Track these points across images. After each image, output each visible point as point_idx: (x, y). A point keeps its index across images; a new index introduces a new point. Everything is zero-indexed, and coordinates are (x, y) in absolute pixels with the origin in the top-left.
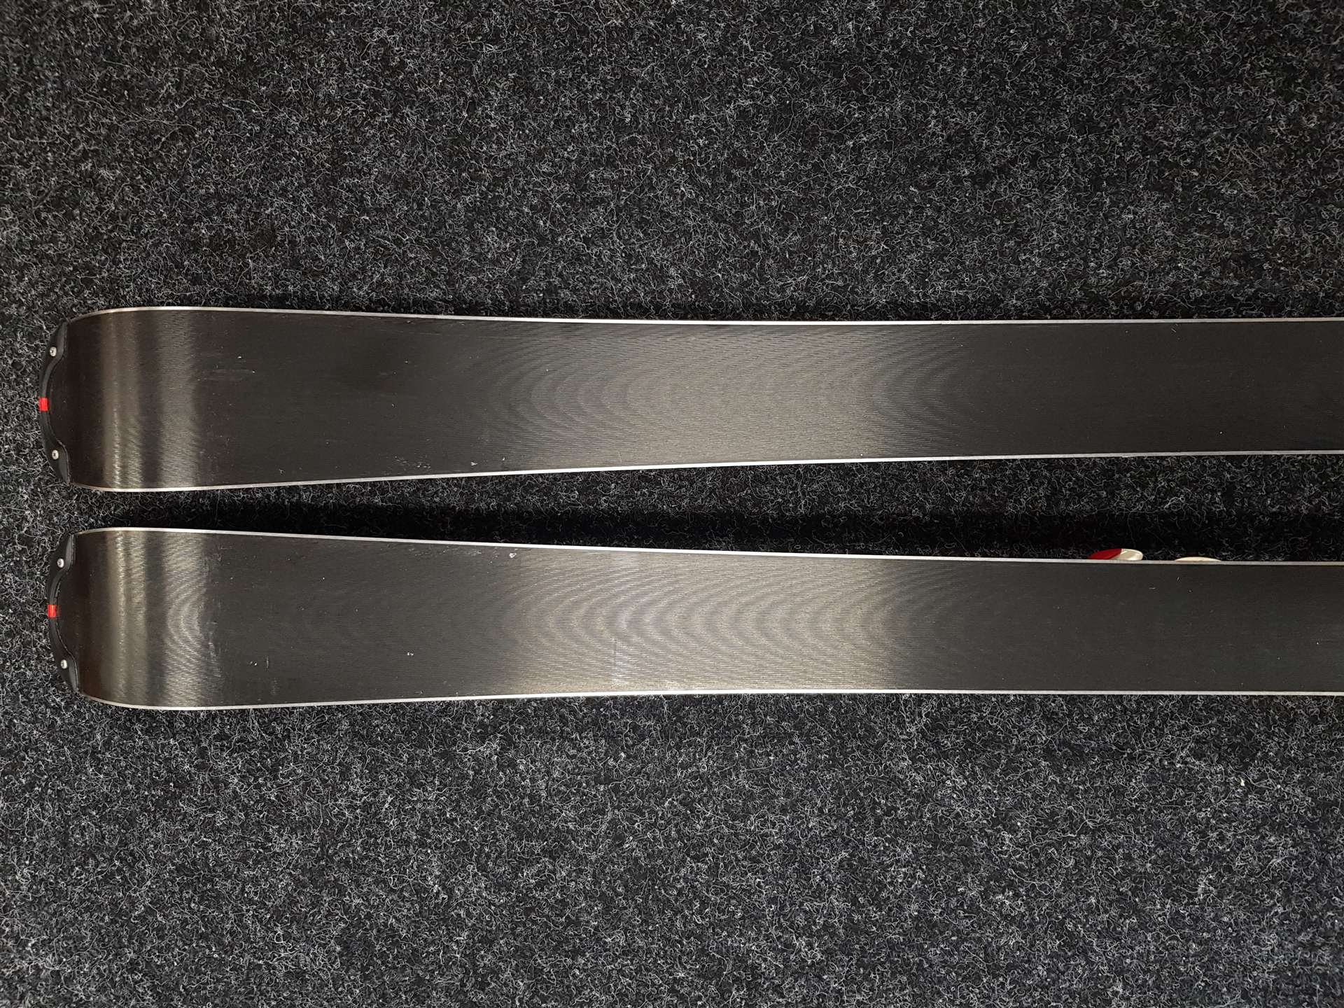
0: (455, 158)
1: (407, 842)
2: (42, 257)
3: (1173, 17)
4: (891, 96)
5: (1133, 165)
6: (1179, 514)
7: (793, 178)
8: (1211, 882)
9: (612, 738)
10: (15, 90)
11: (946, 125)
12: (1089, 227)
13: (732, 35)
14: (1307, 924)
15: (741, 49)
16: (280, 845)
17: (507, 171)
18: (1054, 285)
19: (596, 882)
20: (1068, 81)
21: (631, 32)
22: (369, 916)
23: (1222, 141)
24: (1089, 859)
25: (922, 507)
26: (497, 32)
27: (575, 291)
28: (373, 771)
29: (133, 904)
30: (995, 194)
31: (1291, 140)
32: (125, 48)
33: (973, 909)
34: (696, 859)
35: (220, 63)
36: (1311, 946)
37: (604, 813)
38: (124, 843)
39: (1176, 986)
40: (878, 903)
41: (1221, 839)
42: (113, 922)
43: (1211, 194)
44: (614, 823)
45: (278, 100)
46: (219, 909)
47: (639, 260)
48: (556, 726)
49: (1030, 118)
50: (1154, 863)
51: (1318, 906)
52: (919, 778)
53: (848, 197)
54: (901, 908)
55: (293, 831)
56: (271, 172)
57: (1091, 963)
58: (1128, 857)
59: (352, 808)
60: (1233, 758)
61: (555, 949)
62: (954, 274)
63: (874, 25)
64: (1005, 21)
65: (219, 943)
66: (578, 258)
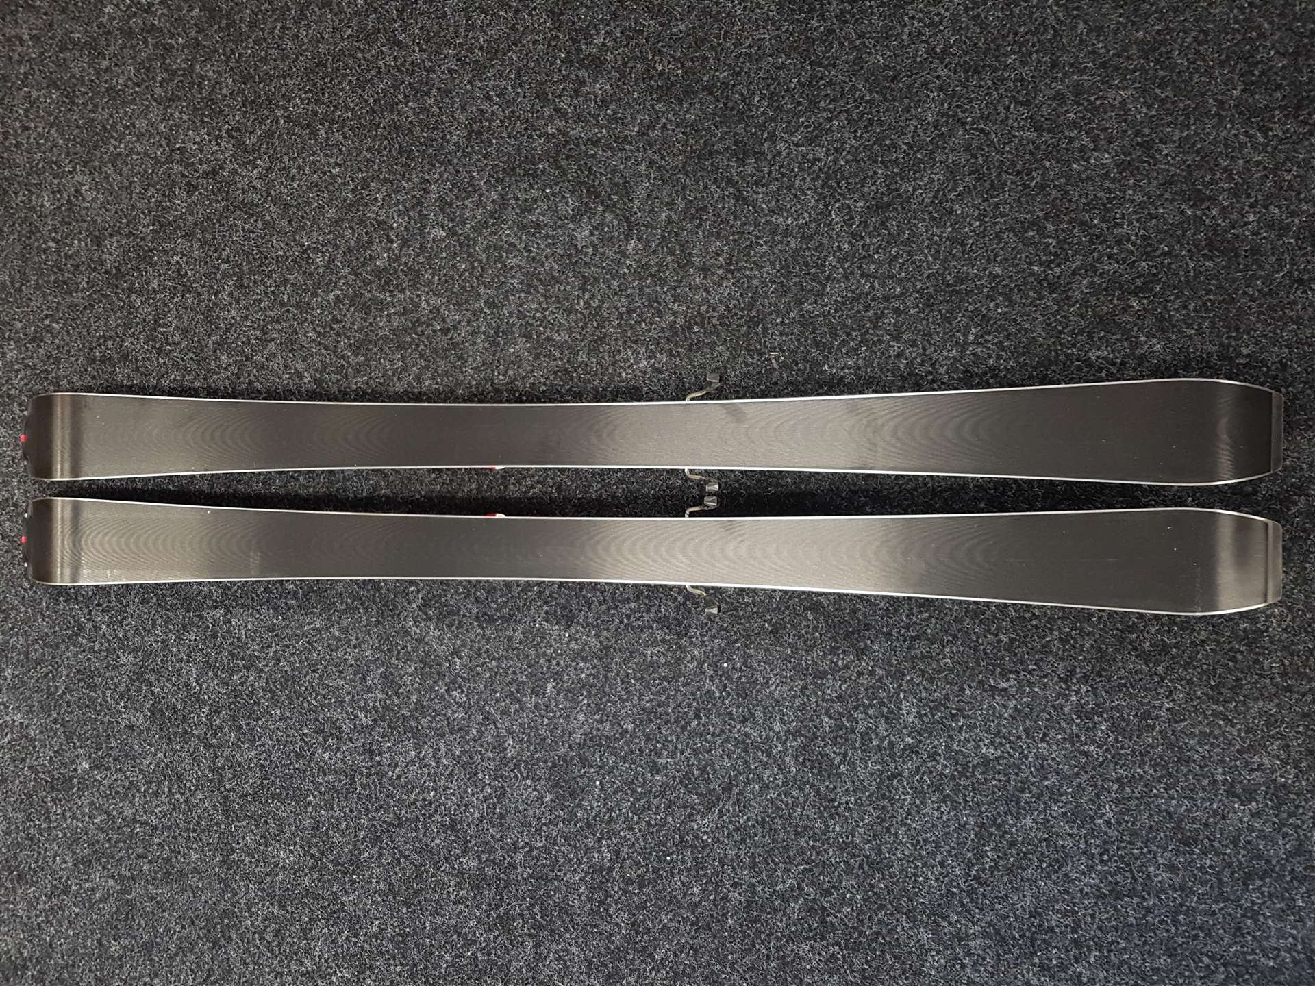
0: (209, 318)
1: (181, 660)
2: (27, 366)
3: (530, 251)
4: (404, 290)
5: (514, 325)
6: (536, 498)
7: (361, 329)
8: (553, 687)
9: (275, 609)
10: (17, 285)
11: (428, 304)
12: (494, 355)
13: (332, 260)
14: (599, 710)
15: (337, 266)
16: (123, 660)
17: (232, 325)
18: (479, 383)
19: (267, 683)
20: (484, 283)
21: (288, 258)
22: (163, 698)
23: (554, 313)
24: (496, 673)
25: (419, 492)
26: (228, 257)
27: (261, 383)
28: (167, 623)
29: (57, 688)
30: (451, 339)
31: (586, 312)
32: (65, 265)
33: (442, 699)
34: (314, 671)
35: (106, 272)
36: (601, 722)
37: (271, 647)
38: (53, 658)
39: (538, 741)
40: (397, 694)
41: (558, 664)
42: (48, 698)
43: (549, 339)
44: (276, 652)
45: (131, 290)
46: (95, 692)
47: (291, 368)
48: (249, 602)
49: (467, 301)
50: (526, 675)
51: (604, 700)
52: (418, 631)
53: (385, 339)
54: (409, 698)
55: (130, 653)
56: (127, 326)
57: (496, 727)
58: (514, 673)
59: (156, 642)
60: (563, 622)
61: (249, 717)
62: (432, 378)
63: (396, 255)
64: (455, 253)
65: (95, 710)
66: (263, 367)
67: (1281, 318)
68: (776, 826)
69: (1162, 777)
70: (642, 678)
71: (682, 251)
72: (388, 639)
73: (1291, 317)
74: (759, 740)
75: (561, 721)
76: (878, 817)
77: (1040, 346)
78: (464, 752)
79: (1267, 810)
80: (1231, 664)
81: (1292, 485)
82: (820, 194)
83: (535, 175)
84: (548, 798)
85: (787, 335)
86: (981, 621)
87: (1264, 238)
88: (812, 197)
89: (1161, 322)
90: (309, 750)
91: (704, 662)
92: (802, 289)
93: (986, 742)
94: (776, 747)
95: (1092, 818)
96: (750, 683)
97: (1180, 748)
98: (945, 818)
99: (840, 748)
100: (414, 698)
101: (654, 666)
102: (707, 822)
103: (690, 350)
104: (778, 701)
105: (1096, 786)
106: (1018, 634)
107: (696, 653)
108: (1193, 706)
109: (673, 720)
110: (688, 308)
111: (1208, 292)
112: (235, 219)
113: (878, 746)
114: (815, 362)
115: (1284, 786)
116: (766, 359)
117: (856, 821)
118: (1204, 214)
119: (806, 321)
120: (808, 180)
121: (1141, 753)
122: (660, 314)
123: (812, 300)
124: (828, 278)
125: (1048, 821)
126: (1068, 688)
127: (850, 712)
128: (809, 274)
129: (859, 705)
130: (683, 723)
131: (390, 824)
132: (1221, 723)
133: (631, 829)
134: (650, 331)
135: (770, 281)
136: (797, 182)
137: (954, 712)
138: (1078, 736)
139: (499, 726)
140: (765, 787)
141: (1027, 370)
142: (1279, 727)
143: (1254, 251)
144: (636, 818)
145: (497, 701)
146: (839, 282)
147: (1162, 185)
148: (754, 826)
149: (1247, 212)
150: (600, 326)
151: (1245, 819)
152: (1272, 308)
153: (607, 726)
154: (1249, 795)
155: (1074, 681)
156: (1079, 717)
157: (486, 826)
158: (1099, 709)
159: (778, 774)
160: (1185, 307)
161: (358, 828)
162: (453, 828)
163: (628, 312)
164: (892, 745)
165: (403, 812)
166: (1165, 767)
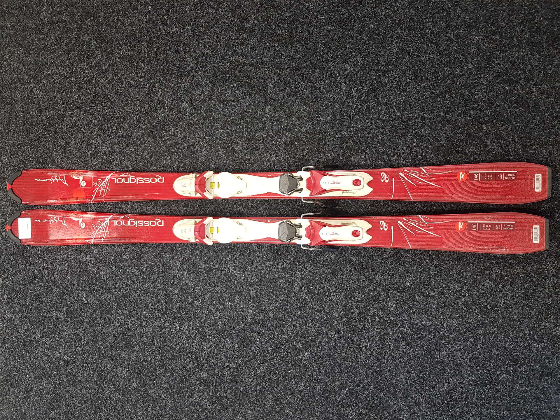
67: (548, 133)
68: (335, 357)
69: (502, 332)
70: (276, 294)
71: (289, 110)
72: (167, 279)
73: (553, 132)
74: (327, 320)
75: (242, 313)
76: (379, 352)
77: (445, 147)
78: (200, 327)
79: (549, 346)
80: (531, 283)
81: (555, 205)
82: (348, 84)
83: (226, 79)
84: (237, 346)
85: (335, 145)
86: (422, 266)
87: (540, 98)
88: (345, 86)
89: (496, 135)
90: (134, 327)
91: (303, 286)
92: (341, 125)
93: (426, 319)
94: (335, 322)
95: (473, 351)
96: (323, 295)
97: (510, 320)
98: (408, 352)
99: (362, 323)
100: (178, 304)
101: (281, 288)
102: (305, 355)
103: (294, 152)
104: (335, 303)
105: (474, 337)
106: (438, 272)
107: (299, 282)
108: (515, 302)
109: (290, 312)
110: (292, 134)
111: (517, 122)
112: (98, 101)
113: (379, 321)
114: (348, 157)
115: (556, 335)
116: (326, 156)
117: (370, 354)
118: (514, 89)
119: (343, 139)
120: (343, 78)
121: (492, 322)
122: (280, 137)
123: (345, 130)
124: (352, 120)
125: (453, 353)
126: (460, 295)
127: (366, 307)
128: (344, 119)
129: (370, 304)
130: (294, 313)
131: (169, 359)
132: (527, 308)
133: (273, 359)
134: (276, 145)
135: (327, 122)
136: (338, 79)
137: (411, 306)
138: (465, 315)
139: (215, 315)
140: (330, 340)
141: (439, 158)
142: (553, 310)
143: (536, 104)
144: (275, 354)
145: (214, 305)
146: (357, 122)
147: (495, 77)
148: (326, 357)
149: (533, 87)
150: (255, 143)
151: (539, 350)
152: (544, 129)
153: (262, 315)
154: (540, 340)
155: (463, 291)
156: (466, 307)
157: (210, 359)
158: (474, 304)
159: (336, 334)
160: (507, 129)
161: (156, 361)
162: (196, 360)
163: (267, 137)
164: (385, 321)
165: (175, 353)
166: (504, 328)
